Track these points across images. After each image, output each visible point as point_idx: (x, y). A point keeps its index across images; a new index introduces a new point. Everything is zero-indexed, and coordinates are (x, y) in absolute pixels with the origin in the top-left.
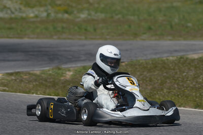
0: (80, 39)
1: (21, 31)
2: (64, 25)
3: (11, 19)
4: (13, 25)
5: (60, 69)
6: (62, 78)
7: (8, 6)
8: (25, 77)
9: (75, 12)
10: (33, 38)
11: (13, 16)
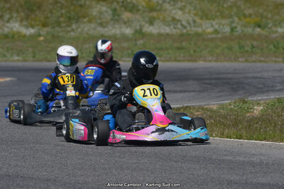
0: (276, 62)
1: (195, 52)
2: (255, 43)
3: (182, 35)
4: (184, 44)
5: (245, 102)
6: (248, 115)
7: (177, 17)
8: (196, 113)
9: (270, 25)
10: (210, 61)
11: (184, 31)
